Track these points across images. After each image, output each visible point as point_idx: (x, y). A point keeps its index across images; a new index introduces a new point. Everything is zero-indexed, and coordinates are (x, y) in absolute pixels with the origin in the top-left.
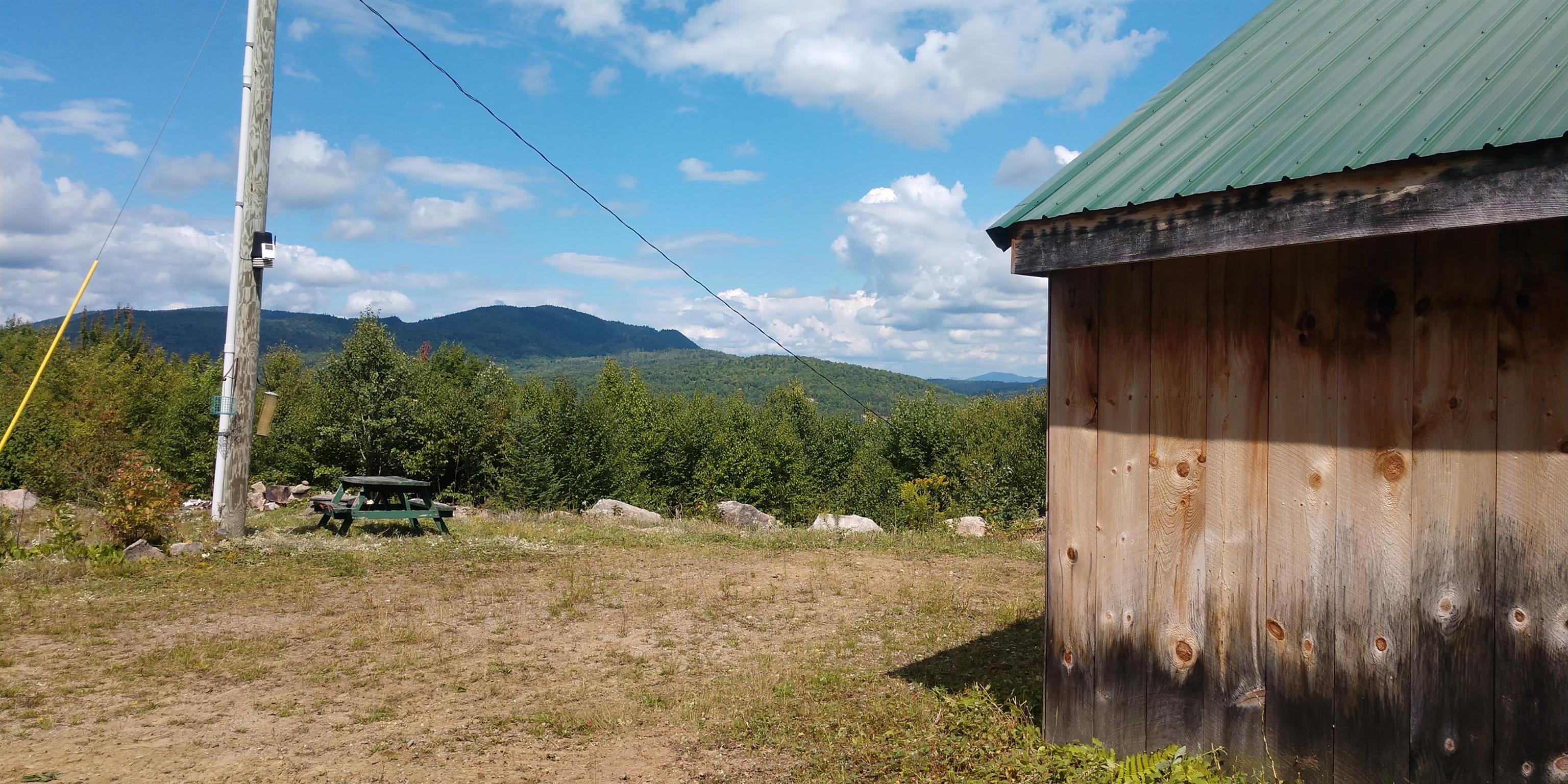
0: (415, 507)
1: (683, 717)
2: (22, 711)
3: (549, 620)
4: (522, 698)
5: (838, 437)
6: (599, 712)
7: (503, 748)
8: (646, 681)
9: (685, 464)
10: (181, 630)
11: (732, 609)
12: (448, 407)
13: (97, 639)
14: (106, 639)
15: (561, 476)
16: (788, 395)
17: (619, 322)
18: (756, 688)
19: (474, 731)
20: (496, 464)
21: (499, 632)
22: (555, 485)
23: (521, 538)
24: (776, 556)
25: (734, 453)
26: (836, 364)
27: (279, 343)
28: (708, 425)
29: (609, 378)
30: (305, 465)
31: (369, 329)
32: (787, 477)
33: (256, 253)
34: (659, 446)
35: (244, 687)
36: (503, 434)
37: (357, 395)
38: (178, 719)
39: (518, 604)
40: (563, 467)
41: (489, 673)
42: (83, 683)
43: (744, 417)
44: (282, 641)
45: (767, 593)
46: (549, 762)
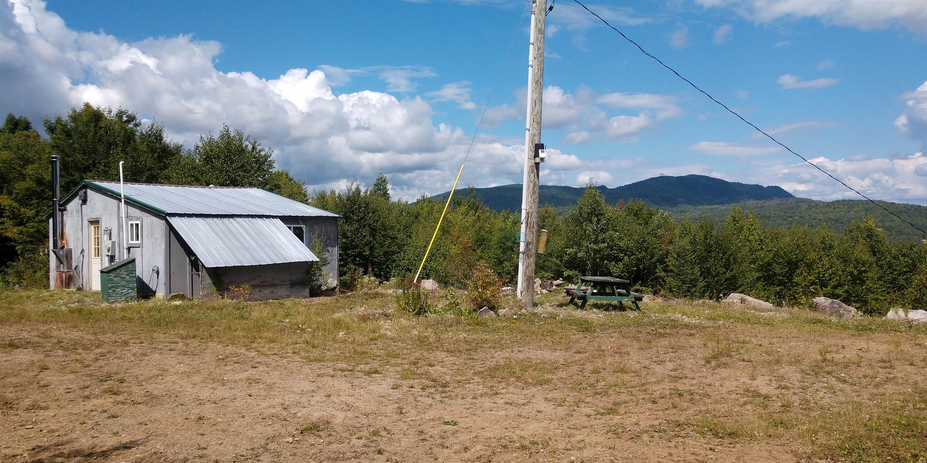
0: (620, 294)
1: (799, 435)
2: (440, 389)
3: (704, 365)
4: (691, 411)
5: (904, 255)
6: (742, 426)
7: (683, 440)
8: (771, 410)
9: (787, 272)
10: (507, 355)
11: (829, 369)
12: (636, 238)
13: (469, 357)
14: (473, 357)
15: (705, 278)
16: (862, 226)
17: (738, 183)
18: (851, 423)
19: (664, 428)
20: (665, 271)
21: (675, 370)
22: (701, 284)
23: (683, 315)
24: (860, 335)
25: (823, 265)
26: (899, 205)
27: (544, 204)
28: (803, 247)
29: (735, 218)
30: (559, 270)
31: (591, 193)
32: (863, 282)
33: (536, 155)
34: (769, 260)
35: (539, 388)
36: (669, 253)
37: (585, 231)
38: (509, 401)
39: (685, 355)
40: (706, 273)
41: (671, 394)
42: (465, 378)
43: (830, 241)
44: (556, 365)
45: (855, 359)
46: (711, 452)
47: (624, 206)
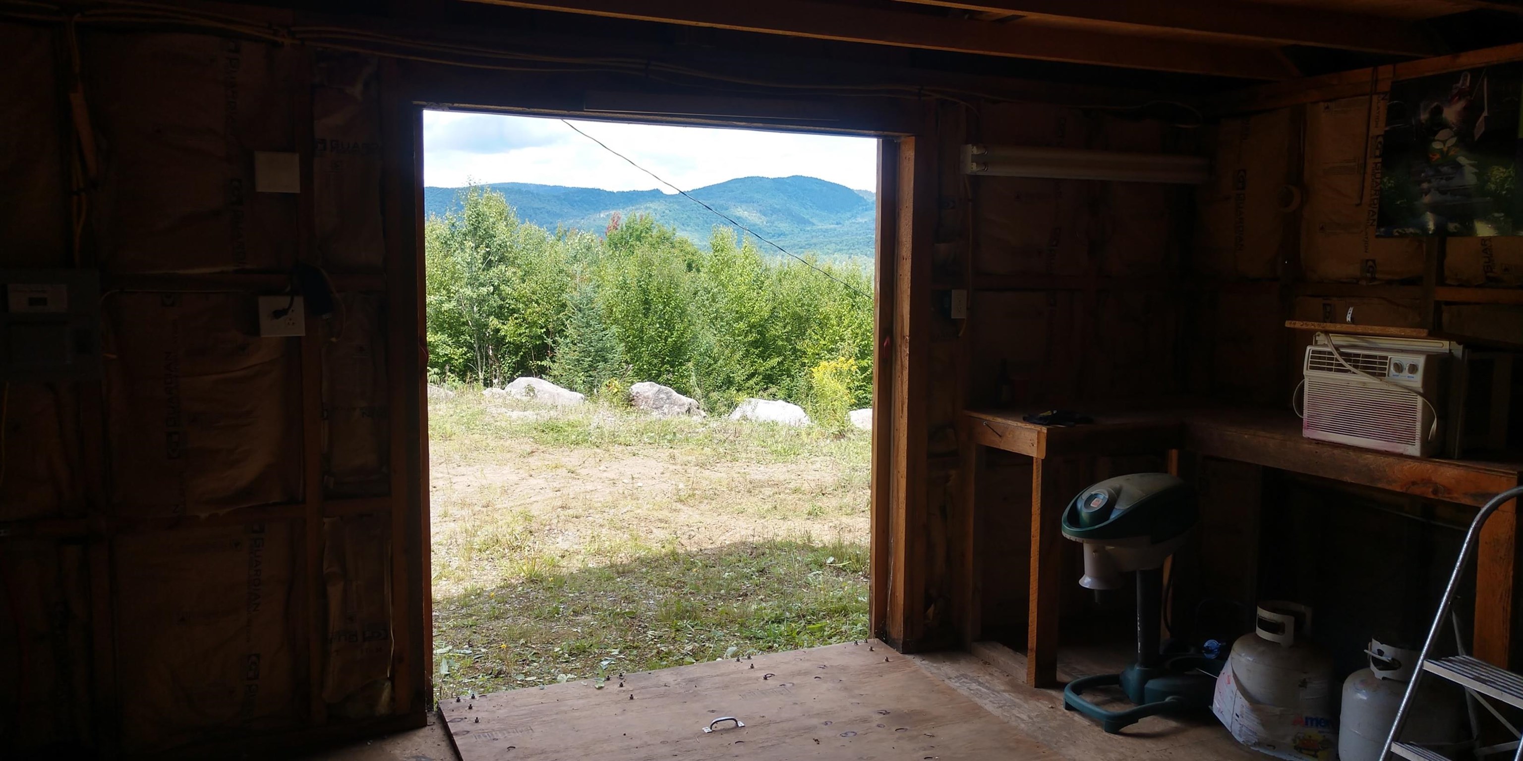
47: (620, 223)
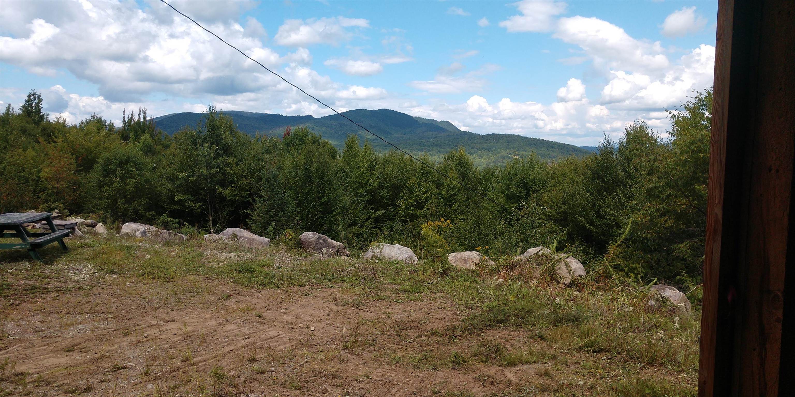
9: (391, 196)
22: (289, 209)
30: (170, 194)
34: (377, 185)
47: (291, 131)
